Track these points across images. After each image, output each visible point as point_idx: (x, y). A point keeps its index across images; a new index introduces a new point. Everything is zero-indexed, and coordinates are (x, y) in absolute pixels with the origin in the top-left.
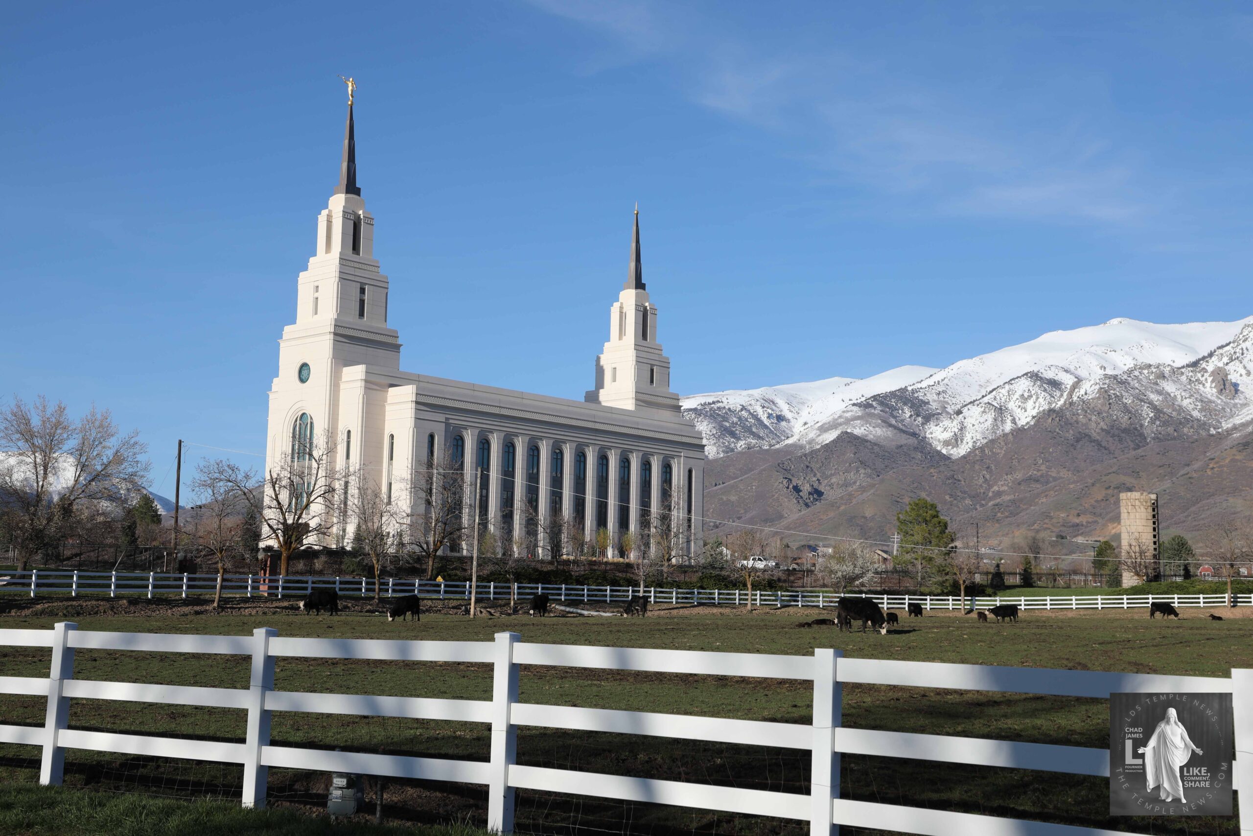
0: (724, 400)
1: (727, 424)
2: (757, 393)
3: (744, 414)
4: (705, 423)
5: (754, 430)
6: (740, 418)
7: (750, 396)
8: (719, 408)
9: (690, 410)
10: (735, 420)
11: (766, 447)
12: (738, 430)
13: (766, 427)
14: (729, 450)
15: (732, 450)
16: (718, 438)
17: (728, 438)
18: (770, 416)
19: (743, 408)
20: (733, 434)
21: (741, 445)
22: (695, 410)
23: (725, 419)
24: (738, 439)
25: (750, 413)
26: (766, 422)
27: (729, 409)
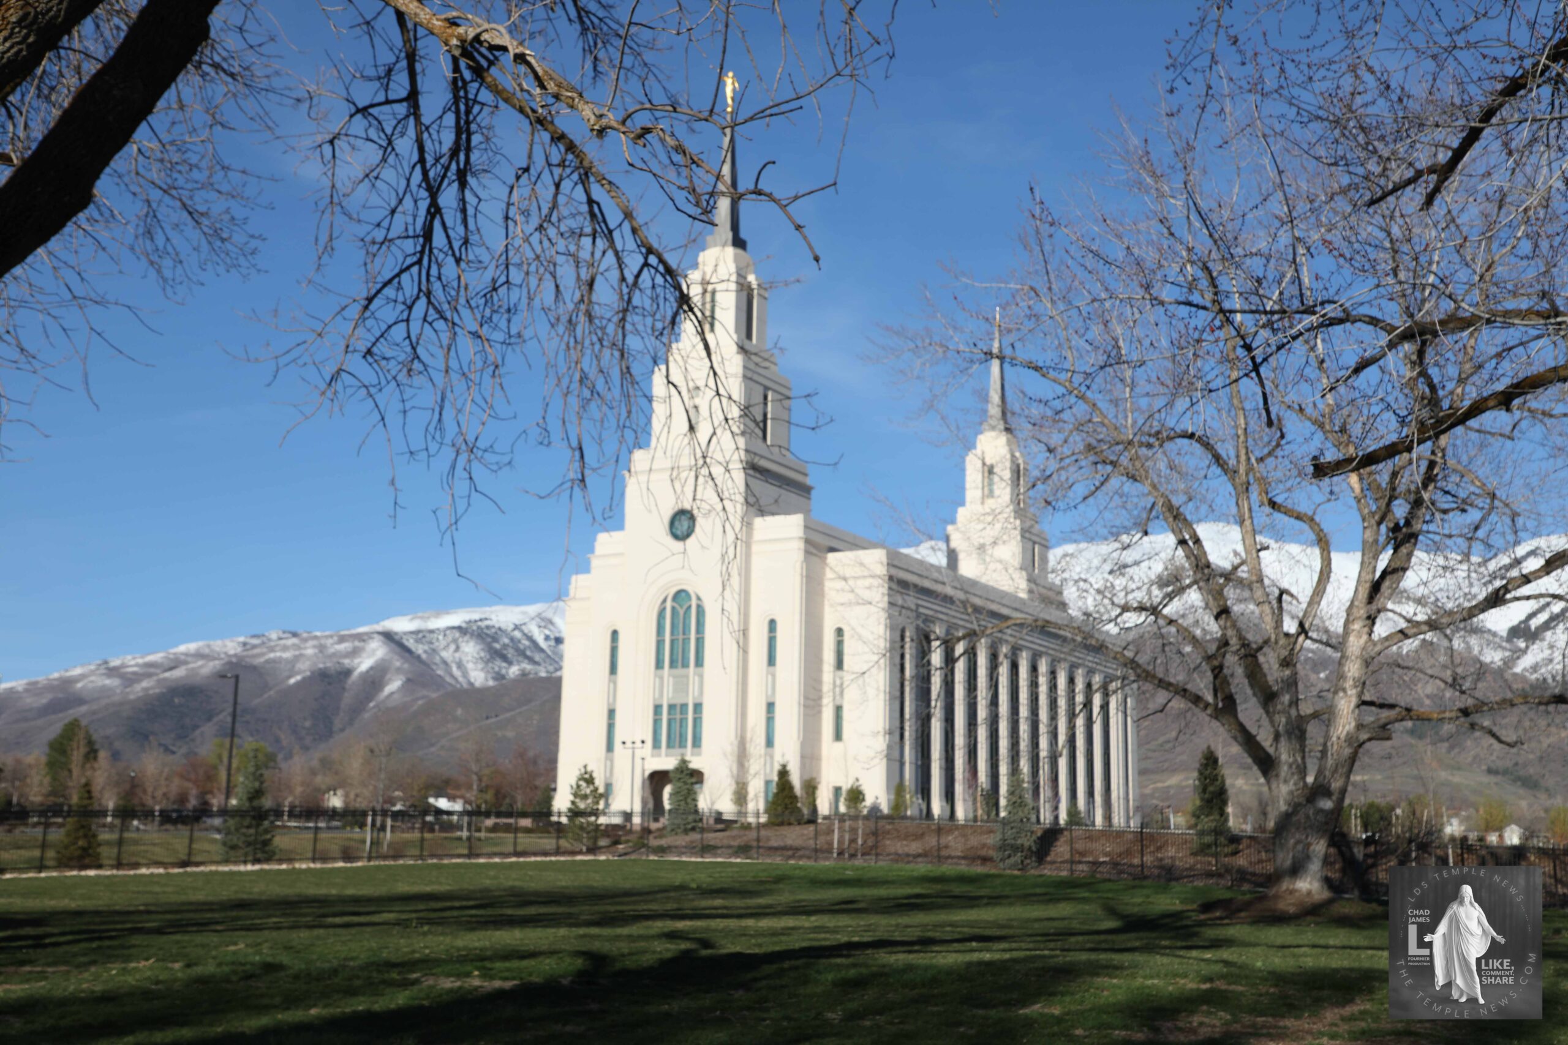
0: (493, 617)
1: (497, 646)
2: (532, 609)
3: (517, 634)
4: (472, 644)
5: (528, 653)
6: (512, 639)
7: (524, 613)
8: (488, 627)
9: (453, 628)
10: (506, 641)
11: (543, 674)
12: (510, 653)
13: (542, 650)
14: (499, 677)
15: (503, 677)
16: (487, 662)
17: (499, 664)
18: (547, 638)
19: (517, 627)
20: (504, 658)
21: (514, 671)
22: (459, 628)
23: (495, 639)
24: (510, 663)
25: (525, 634)
26: (543, 644)
27: (500, 629)
